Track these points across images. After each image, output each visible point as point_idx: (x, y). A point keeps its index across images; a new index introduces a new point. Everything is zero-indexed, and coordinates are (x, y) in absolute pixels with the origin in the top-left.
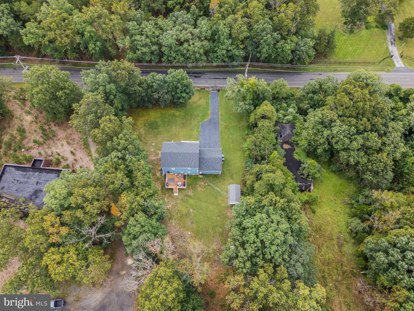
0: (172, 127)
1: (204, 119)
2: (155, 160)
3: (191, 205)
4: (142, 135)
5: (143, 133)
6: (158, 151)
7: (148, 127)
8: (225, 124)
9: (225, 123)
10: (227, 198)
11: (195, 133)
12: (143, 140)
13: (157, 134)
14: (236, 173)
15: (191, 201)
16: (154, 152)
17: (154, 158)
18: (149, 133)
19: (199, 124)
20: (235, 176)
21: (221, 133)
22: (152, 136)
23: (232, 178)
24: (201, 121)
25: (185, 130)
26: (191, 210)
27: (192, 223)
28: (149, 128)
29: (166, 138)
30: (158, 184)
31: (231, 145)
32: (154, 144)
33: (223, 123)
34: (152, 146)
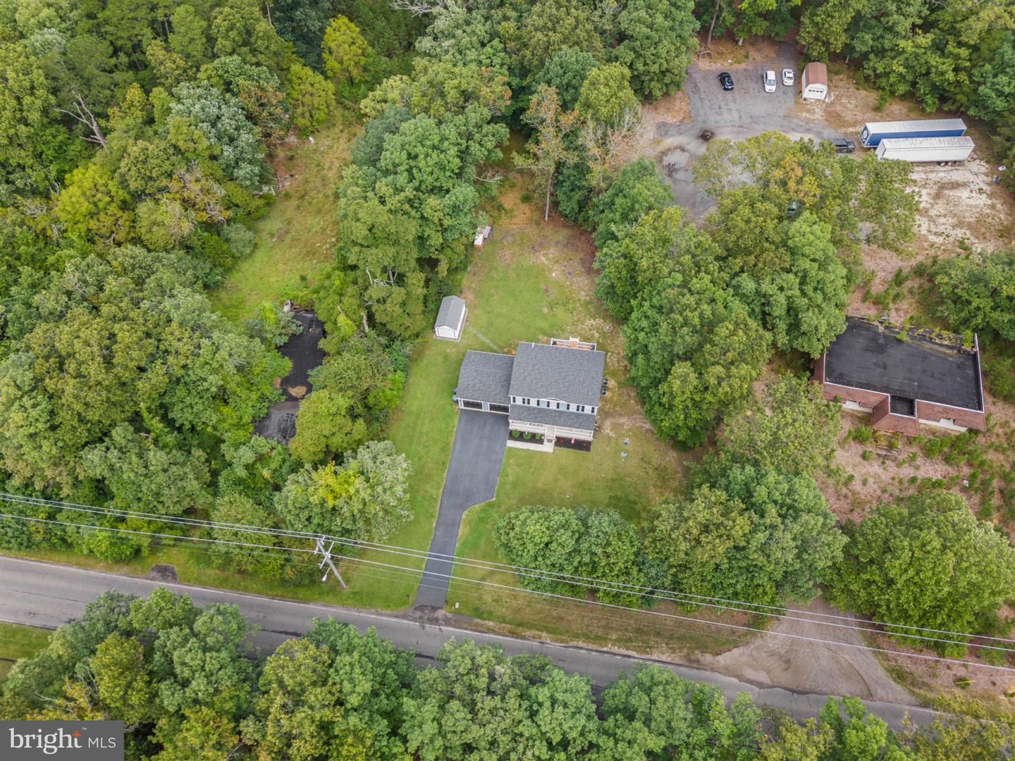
0: (574, 498)
1: (483, 510)
2: (621, 415)
3: (546, 319)
4: (655, 486)
5: (652, 490)
6: (611, 434)
7: (638, 507)
8: (428, 487)
9: (426, 492)
10: (467, 321)
11: (512, 472)
12: (651, 471)
13: (613, 480)
14: (435, 365)
15: (543, 325)
16: (623, 436)
17: (623, 420)
18: (635, 489)
19: (498, 496)
20: (440, 359)
21: (444, 463)
22: (628, 479)
23: (446, 357)
24: (491, 505)
25: (540, 485)
26: (546, 310)
27: (547, 290)
28: (635, 503)
29: (591, 467)
30: (613, 365)
31: (425, 429)
32: (623, 455)
33: (433, 492)
34: (627, 451)
